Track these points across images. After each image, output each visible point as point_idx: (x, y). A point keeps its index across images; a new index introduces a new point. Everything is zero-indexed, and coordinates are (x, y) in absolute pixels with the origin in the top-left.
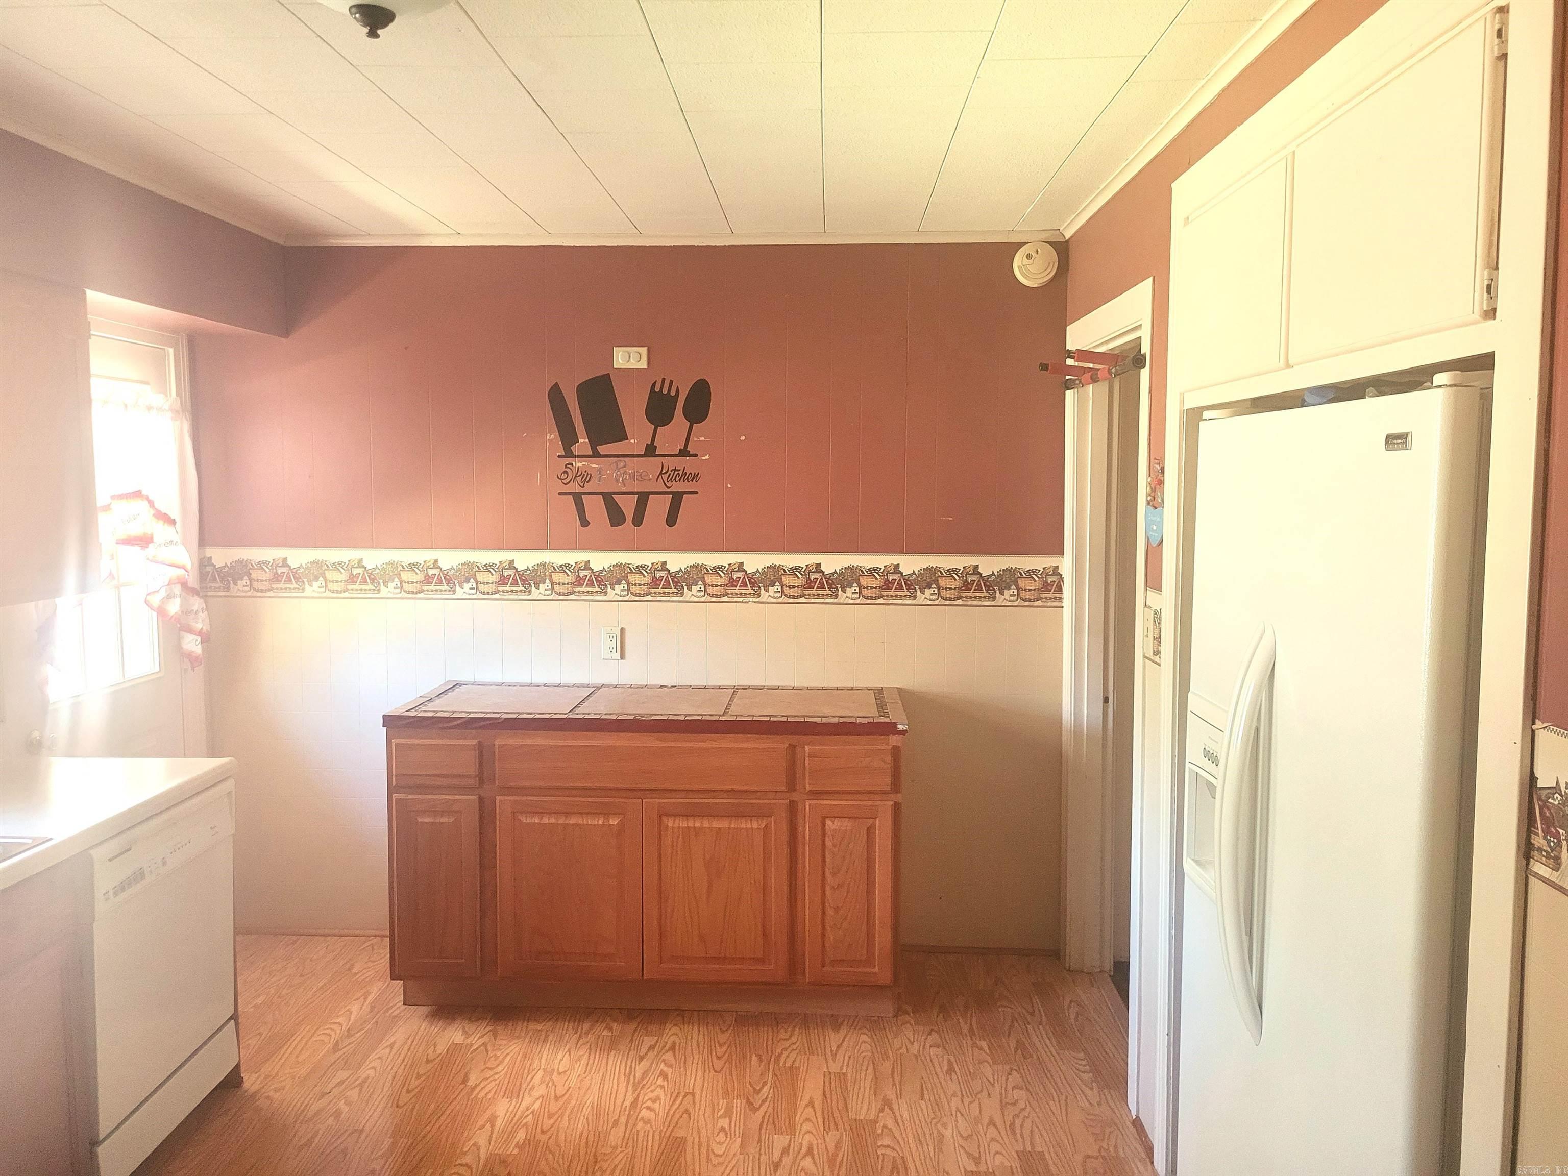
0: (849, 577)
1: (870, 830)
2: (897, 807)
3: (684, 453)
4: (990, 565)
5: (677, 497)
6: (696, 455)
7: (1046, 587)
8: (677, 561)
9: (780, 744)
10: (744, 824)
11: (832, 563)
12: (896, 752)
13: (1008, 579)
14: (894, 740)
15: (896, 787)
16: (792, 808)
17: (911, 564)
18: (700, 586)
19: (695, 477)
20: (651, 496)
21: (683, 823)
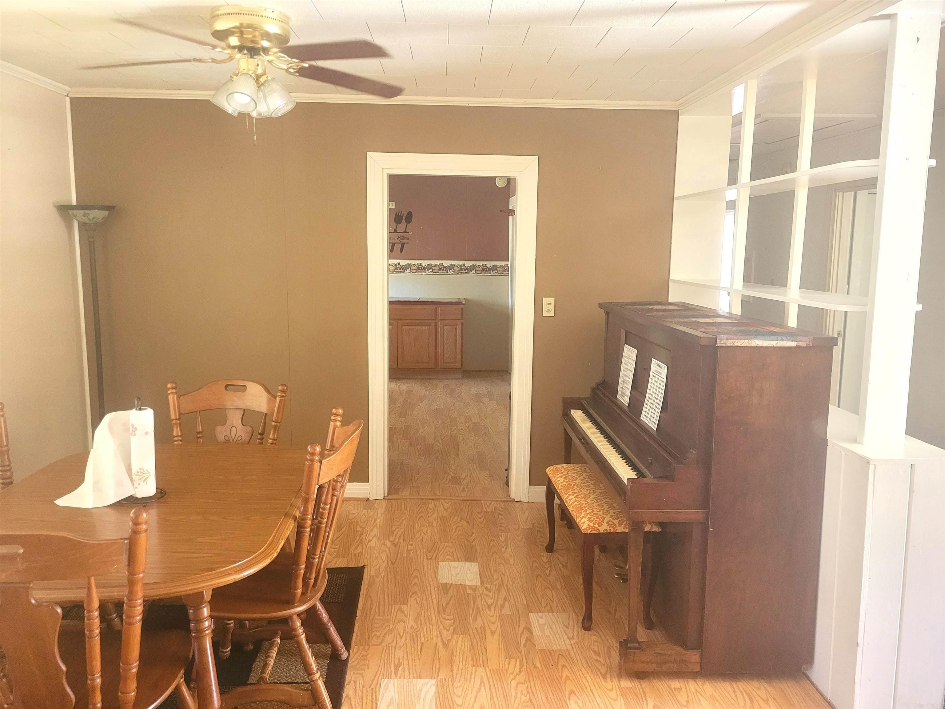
0: (451, 267)
1: (456, 329)
2: (462, 323)
3: (405, 232)
4: (490, 264)
5: (403, 245)
6: (408, 233)
7: (505, 270)
8: (403, 262)
9: (433, 307)
10: (424, 328)
11: (447, 263)
12: (462, 309)
13: (495, 268)
14: (462, 306)
15: (462, 318)
16: (436, 323)
17: (468, 264)
18: (409, 269)
19: (408, 239)
20: (396, 244)
21: (408, 327)
